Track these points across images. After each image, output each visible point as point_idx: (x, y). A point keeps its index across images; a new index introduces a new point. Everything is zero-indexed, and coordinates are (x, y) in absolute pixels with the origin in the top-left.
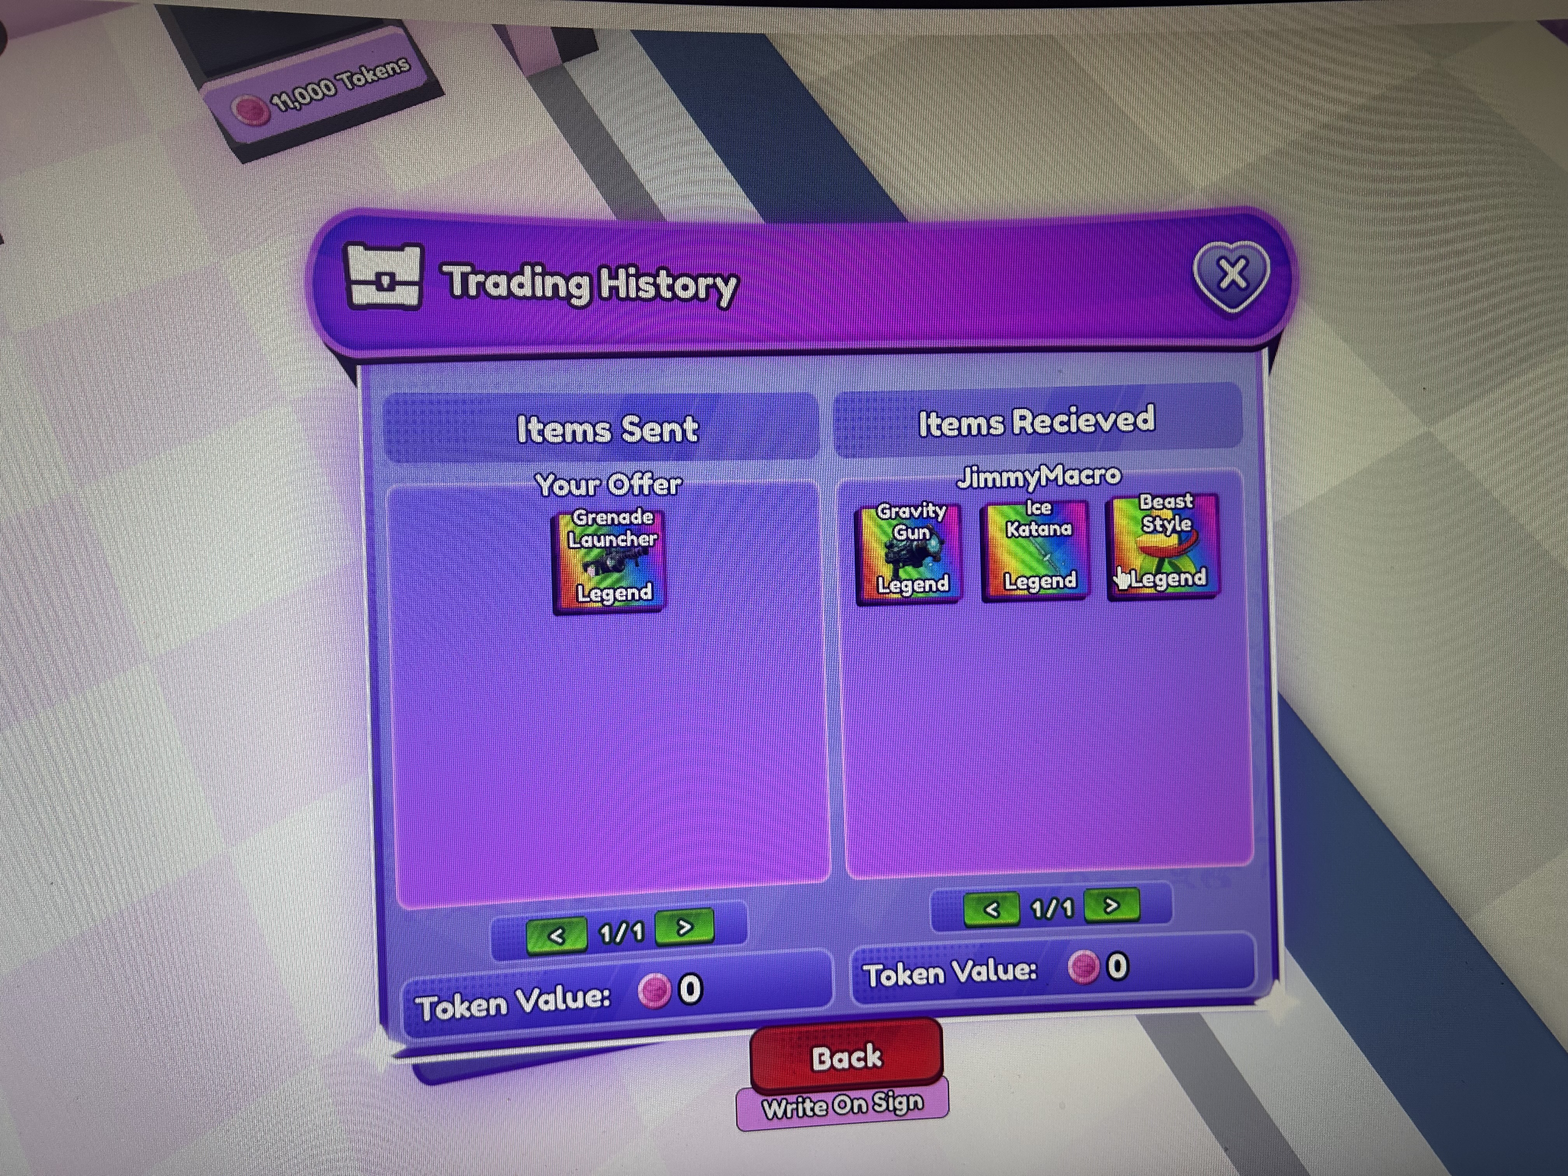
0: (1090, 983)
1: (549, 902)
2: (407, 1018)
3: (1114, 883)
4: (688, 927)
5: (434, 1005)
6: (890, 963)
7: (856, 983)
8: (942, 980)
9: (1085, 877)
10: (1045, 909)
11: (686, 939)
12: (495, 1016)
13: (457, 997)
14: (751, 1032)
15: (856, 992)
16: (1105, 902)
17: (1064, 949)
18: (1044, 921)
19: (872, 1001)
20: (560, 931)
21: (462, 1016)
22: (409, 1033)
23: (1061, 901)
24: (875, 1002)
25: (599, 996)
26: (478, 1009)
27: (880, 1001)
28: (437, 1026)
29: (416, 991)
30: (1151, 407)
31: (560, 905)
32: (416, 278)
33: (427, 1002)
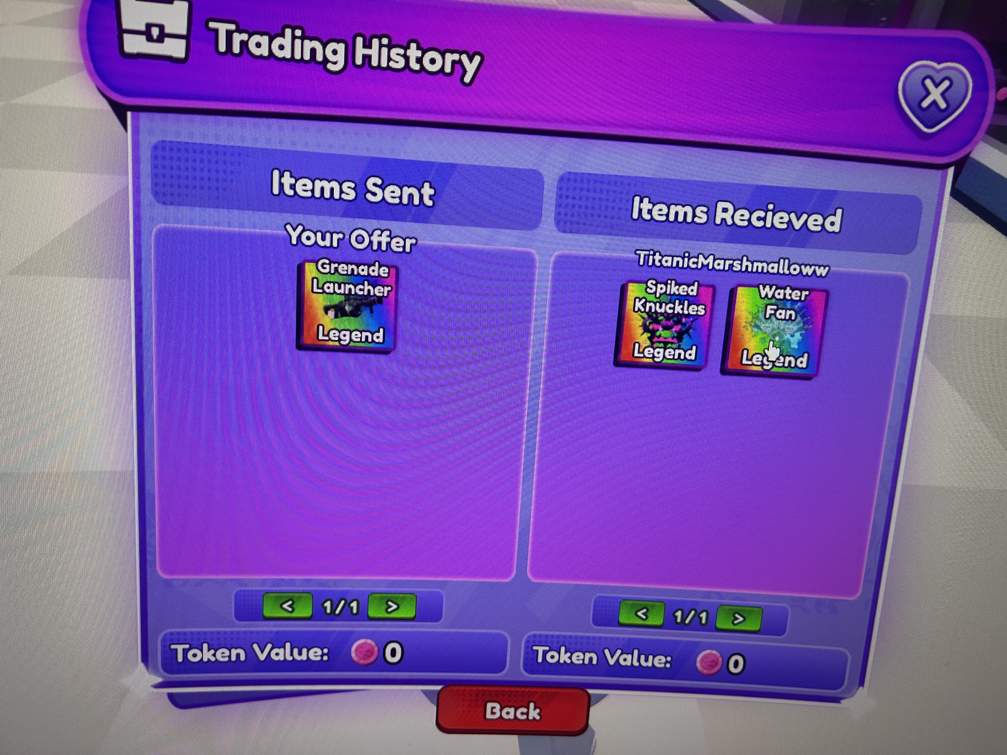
0: (712, 675)
1: (283, 579)
2: (164, 659)
3: (743, 602)
4: (395, 607)
5: (186, 651)
6: (555, 646)
7: (526, 659)
8: (595, 662)
9: (720, 595)
10: (685, 616)
11: (393, 615)
12: (234, 662)
13: (205, 646)
14: (439, 688)
15: (525, 665)
16: (734, 616)
17: (695, 648)
18: (682, 626)
19: (538, 673)
20: (290, 602)
21: (209, 660)
22: (165, 670)
23: (698, 612)
24: (540, 674)
25: (319, 652)
26: (222, 655)
27: (544, 673)
28: (187, 666)
29: (172, 640)
30: (839, 212)
31: (291, 582)
32: (184, 32)
33: (180, 648)
